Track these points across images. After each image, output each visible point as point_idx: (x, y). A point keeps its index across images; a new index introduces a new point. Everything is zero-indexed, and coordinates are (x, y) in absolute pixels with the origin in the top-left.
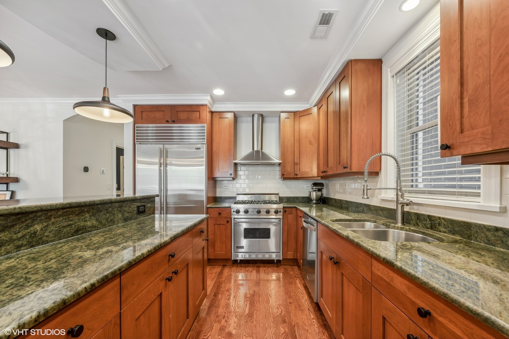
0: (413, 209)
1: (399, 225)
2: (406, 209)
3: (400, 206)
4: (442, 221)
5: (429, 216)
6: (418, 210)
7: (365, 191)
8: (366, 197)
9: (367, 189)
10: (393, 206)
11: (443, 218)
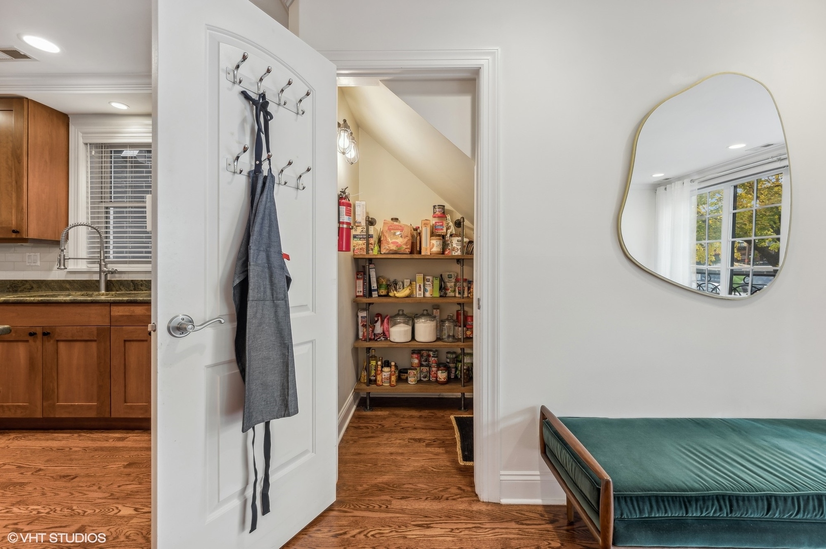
0: (115, 277)
1: (103, 291)
2: (109, 277)
3: (103, 275)
4: (144, 282)
5: (132, 280)
6: (119, 277)
7: (62, 261)
8: (63, 267)
9: (64, 259)
10: (96, 277)
11: (145, 280)
